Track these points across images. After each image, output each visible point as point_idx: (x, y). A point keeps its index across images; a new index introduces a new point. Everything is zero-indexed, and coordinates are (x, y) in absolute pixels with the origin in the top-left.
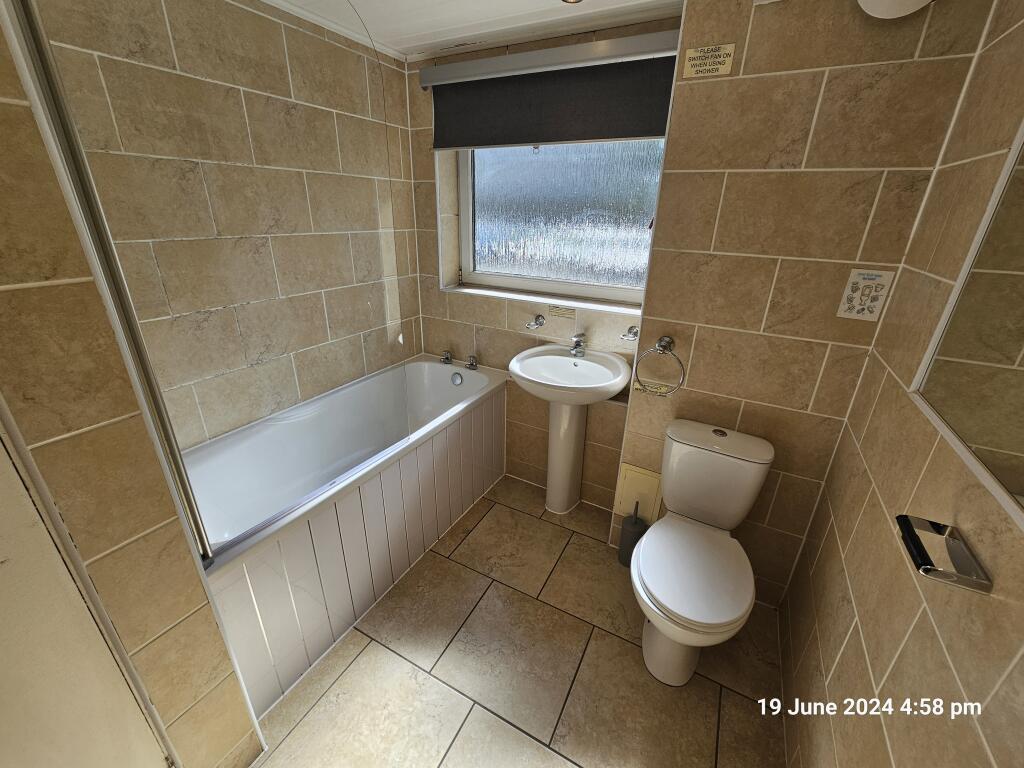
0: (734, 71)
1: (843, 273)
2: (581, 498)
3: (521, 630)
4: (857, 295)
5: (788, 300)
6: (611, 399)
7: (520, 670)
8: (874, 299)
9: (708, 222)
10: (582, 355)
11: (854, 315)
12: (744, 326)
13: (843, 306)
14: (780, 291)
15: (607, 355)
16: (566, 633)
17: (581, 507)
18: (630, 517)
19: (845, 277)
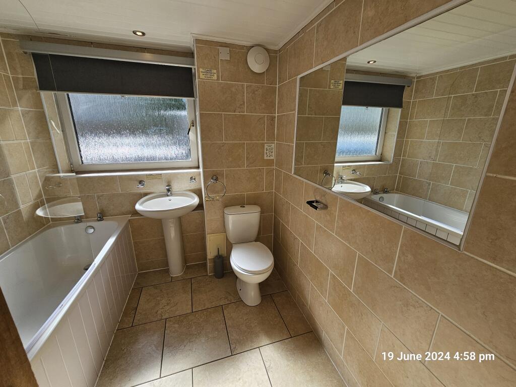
0: (218, 79)
1: (263, 145)
2: (186, 263)
3: (194, 328)
4: (268, 152)
5: (251, 156)
6: (193, 211)
7: (203, 341)
8: (272, 152)
9: (220, 131)
10: (172, 195)
11: (268, 158)
12: (240, 167)
13: (265, 156)
14: (248, 153)
15: (184, 192)
16: (213, 315)
17: (188, 268)
18: (217, 256)
19: (264, 146)
